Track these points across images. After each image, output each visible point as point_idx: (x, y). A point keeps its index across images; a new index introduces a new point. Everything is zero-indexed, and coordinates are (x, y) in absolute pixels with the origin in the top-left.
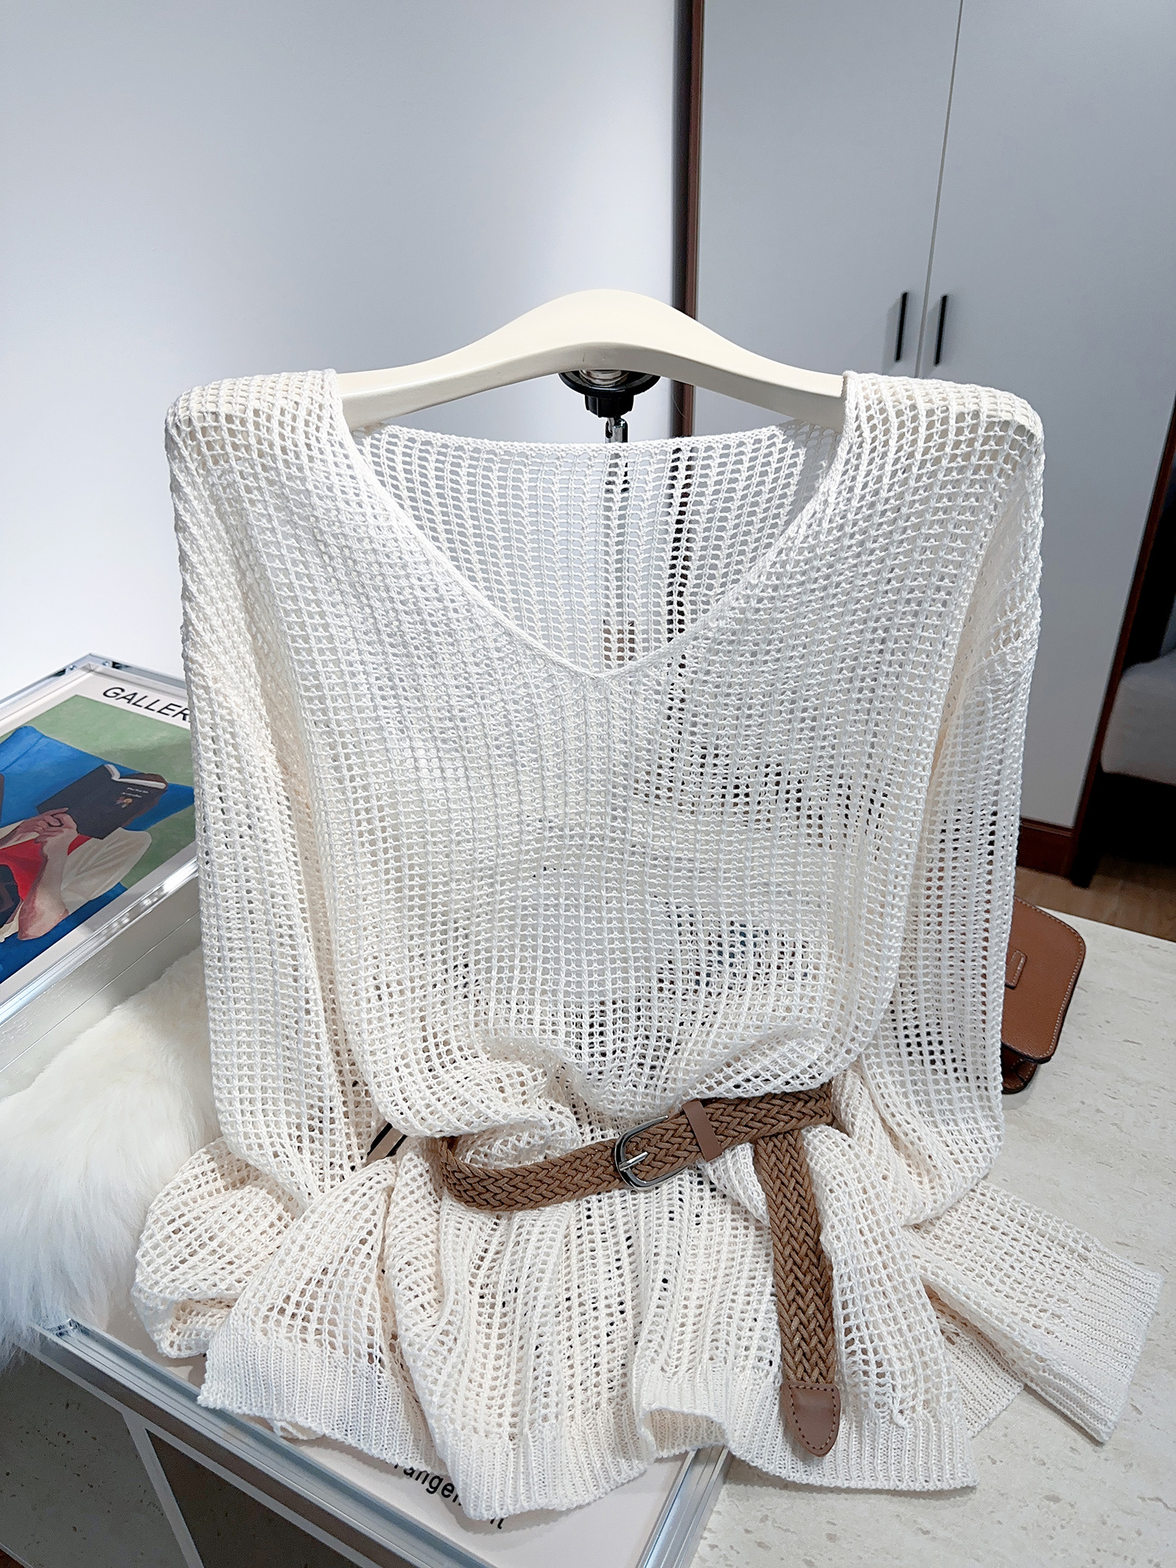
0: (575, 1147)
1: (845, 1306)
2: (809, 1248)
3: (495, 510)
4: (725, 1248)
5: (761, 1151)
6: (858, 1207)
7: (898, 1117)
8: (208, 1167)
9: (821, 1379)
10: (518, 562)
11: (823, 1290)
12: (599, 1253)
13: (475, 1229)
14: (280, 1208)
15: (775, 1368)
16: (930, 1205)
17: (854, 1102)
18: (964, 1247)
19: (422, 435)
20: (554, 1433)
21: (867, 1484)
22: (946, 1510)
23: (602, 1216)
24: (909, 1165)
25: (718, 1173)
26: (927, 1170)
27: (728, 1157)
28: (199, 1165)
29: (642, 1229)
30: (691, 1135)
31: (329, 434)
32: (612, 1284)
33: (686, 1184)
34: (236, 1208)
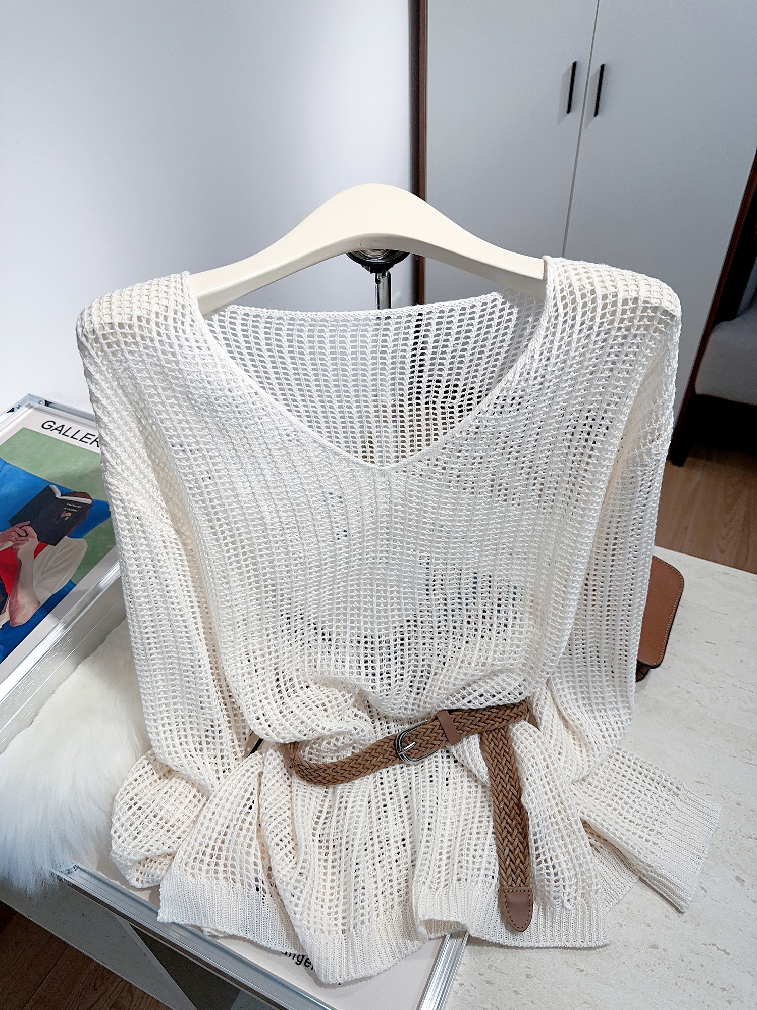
0: (372, 742)
1: (536, 842)
3: (307, 357)
4: (464, 801)
5: (484, 739)
6: (544, 778)
7: (569, 711)
8: (148, 768)
9: (522, 885)
11: (523, 829)
12: (389, 808)
13: (314, 799)
14: (194, 791)
15: (495, 881)
16: (587, 768)
17: (542, 702)
18: (606, 791)
19: (254, 310)
20: (368, 931)
21: (548, 945)
22: (593, 957)
23: (389, 782)
24: (574, 739)
25: (459, 753)
26: (585, 744)
27: (465, 743)
28: (142, 768)
29: (414, 789)
30: (442, 731)
31: (191, 326)
32: (397, 827)
33: (440, 760)
34: (168, 795)
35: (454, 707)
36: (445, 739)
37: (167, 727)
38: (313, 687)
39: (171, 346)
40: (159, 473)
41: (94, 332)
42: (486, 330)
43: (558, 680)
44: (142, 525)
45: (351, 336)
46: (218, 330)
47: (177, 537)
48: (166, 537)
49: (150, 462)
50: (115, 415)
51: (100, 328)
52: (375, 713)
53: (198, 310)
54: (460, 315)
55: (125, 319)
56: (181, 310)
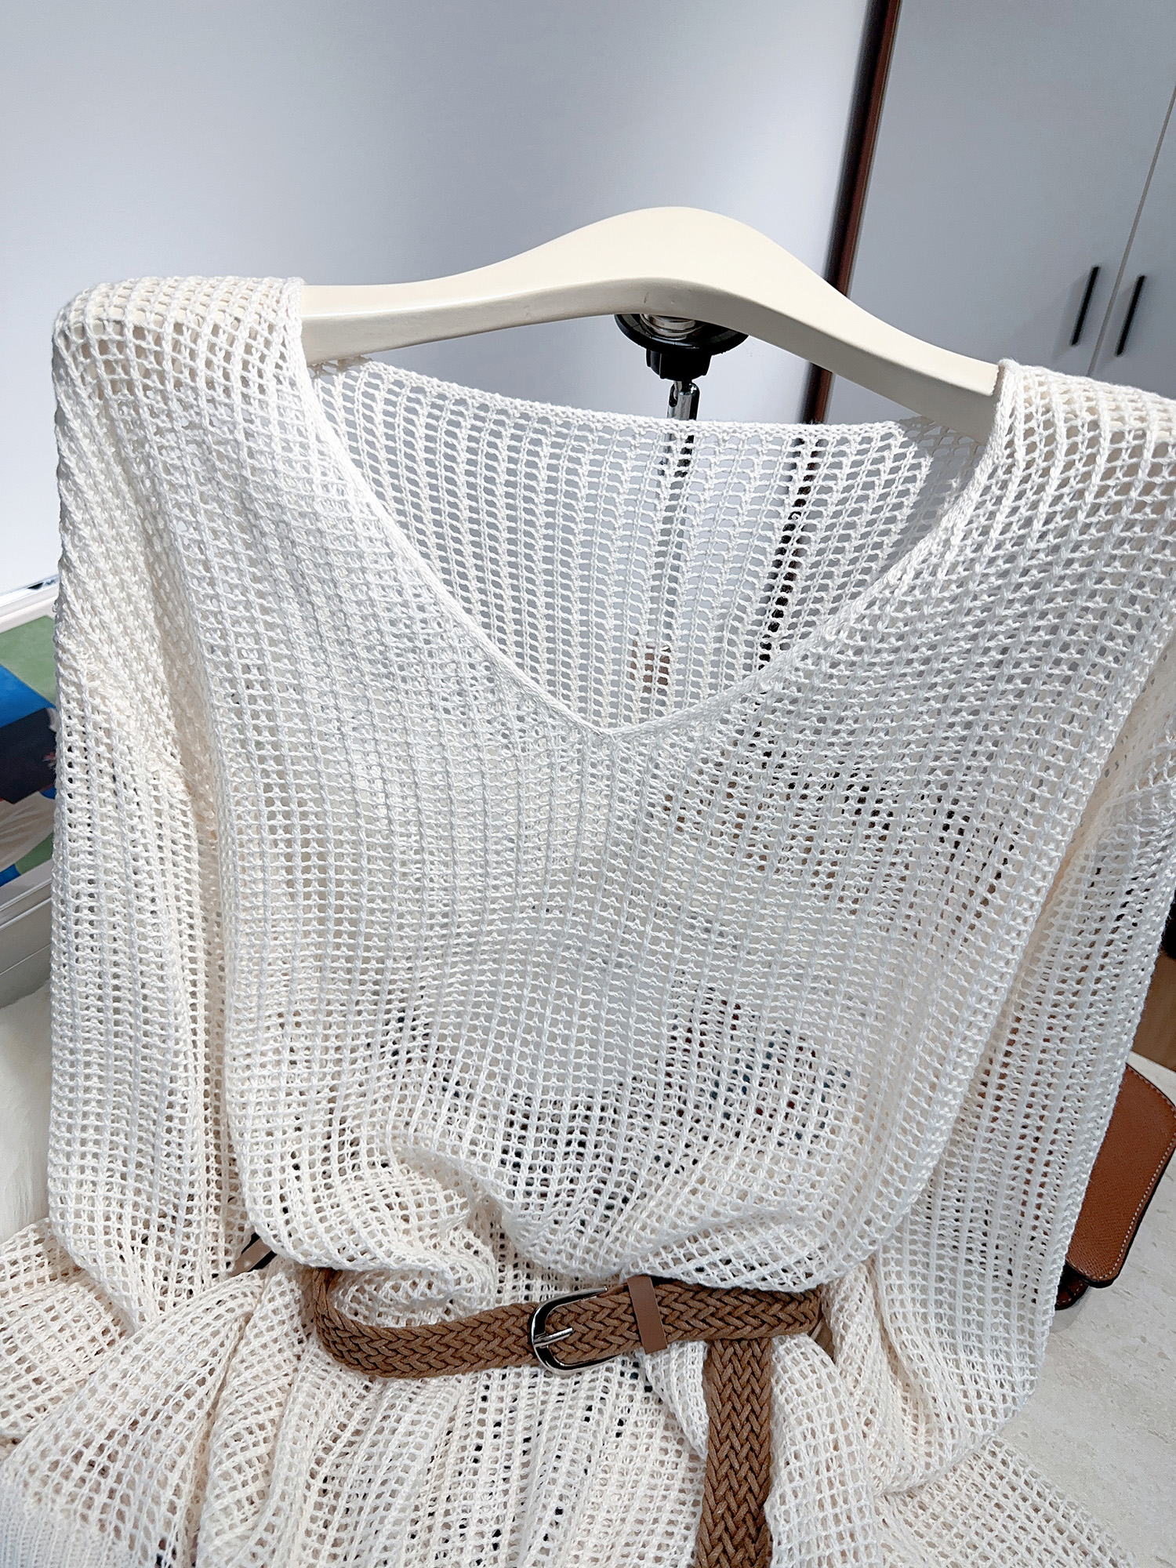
0: (484, 1307)
2: (749, 1511)
3: (500, 490)
4: (645, 1479)
5: (715, 1356)
6: (823, 1469)
7: (905, 1336)
8: (34, 1249)
10: (524, 562)
12: (485, 1454)
13: (336, 1396)
14: (107, 1320)
16: (920, 1470)
17: (850, 1306)
18: (955, 1530)
19: (413, 378)
23: (501, 1399)
24: (905, 1399)
25: (657, 1372)
26: (928, 1416)
27: (674, 1354)
28: (22, 1246)
29: (546, 1426)
30: (631, 1319)
31: (278, 366)
32: (491, 1503)
33: (615, 1377)
34: (52, 1314)
35: (666, 1274)
36: (634, 1336)
37: (89, 1175)
38: (395, 1167)
39: (228, 392)
40: (173, 661)
41: (83, 331)
42: (860, 492)
43: (893, 1267)
44: (110, 748)
45: (593, 463)
46: (339, 402)
47: (186, 798)
48: (163, 792)
49: (157, 632)
50: (99, 514)
51: (96, 327)
52: (509, 1251)
53: (298, 342)
54: (814, 454)
55: (149, 321)
56: (266, 334)
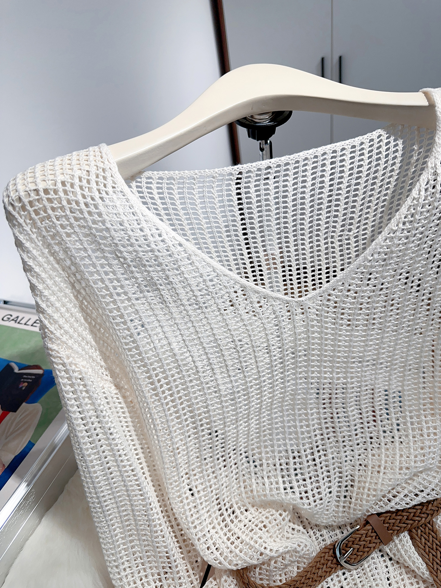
5: (415, 536)
19: (167, 174)
25: (393, 552)
30: (375, 534)
31: (113, 187)
33: (377, 560)
35: (383, 511)
36: (379, 541)
37: (128, 571)
38: (251, 510)
39: (96, 207)
40: (96, 334)
41: (20, 199)
42: (375, 163)
44: (85, 386)
47: (117, 391)
49: (87, 325)
50: (49, 282)
51: (25, 195)
52: (306, 522)
53: (118, 173)
54: (351, 153)
55: (50, 185)
56: (103, 174)
